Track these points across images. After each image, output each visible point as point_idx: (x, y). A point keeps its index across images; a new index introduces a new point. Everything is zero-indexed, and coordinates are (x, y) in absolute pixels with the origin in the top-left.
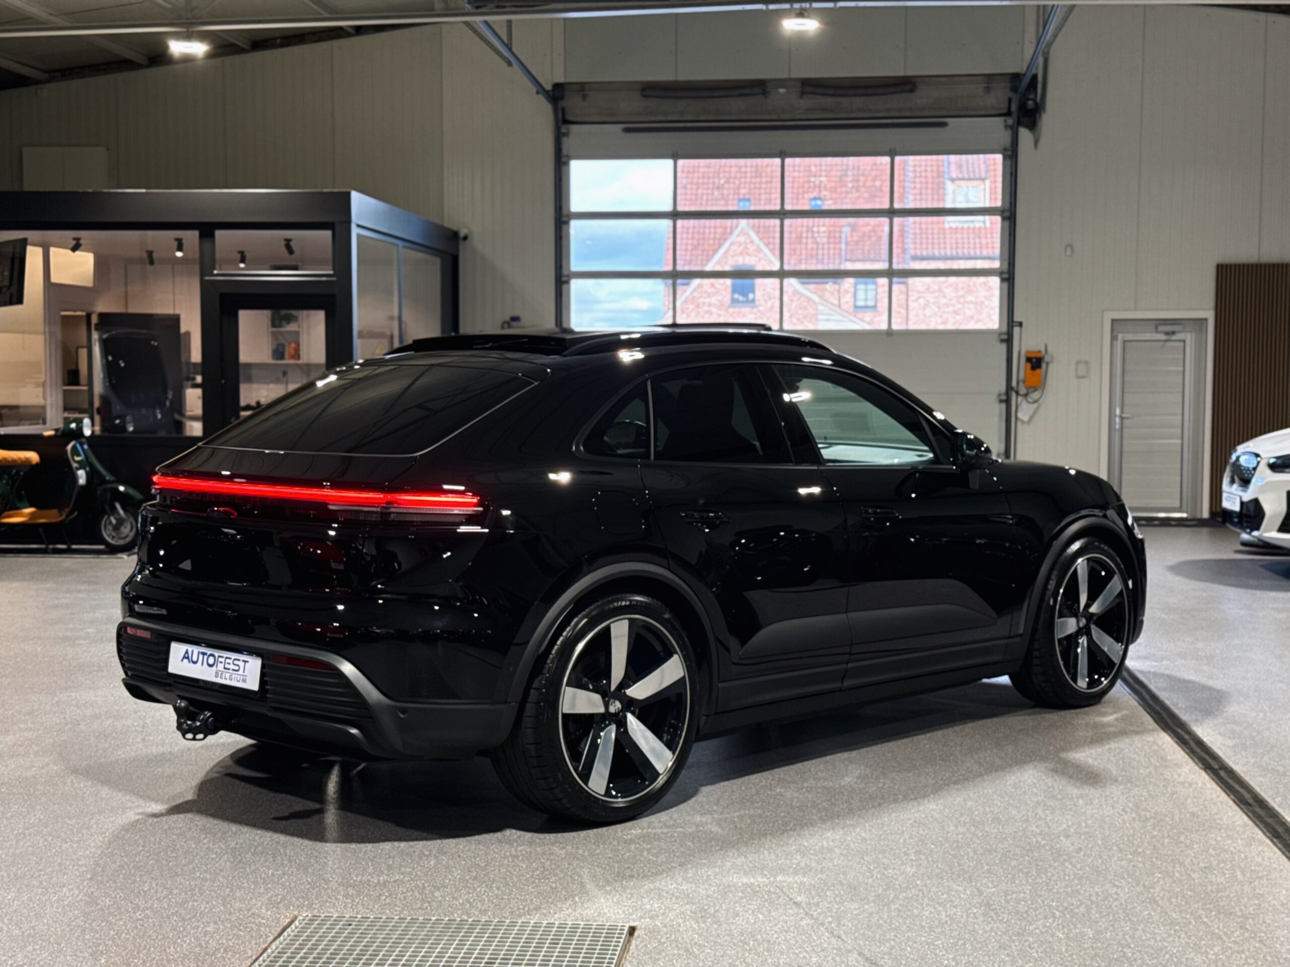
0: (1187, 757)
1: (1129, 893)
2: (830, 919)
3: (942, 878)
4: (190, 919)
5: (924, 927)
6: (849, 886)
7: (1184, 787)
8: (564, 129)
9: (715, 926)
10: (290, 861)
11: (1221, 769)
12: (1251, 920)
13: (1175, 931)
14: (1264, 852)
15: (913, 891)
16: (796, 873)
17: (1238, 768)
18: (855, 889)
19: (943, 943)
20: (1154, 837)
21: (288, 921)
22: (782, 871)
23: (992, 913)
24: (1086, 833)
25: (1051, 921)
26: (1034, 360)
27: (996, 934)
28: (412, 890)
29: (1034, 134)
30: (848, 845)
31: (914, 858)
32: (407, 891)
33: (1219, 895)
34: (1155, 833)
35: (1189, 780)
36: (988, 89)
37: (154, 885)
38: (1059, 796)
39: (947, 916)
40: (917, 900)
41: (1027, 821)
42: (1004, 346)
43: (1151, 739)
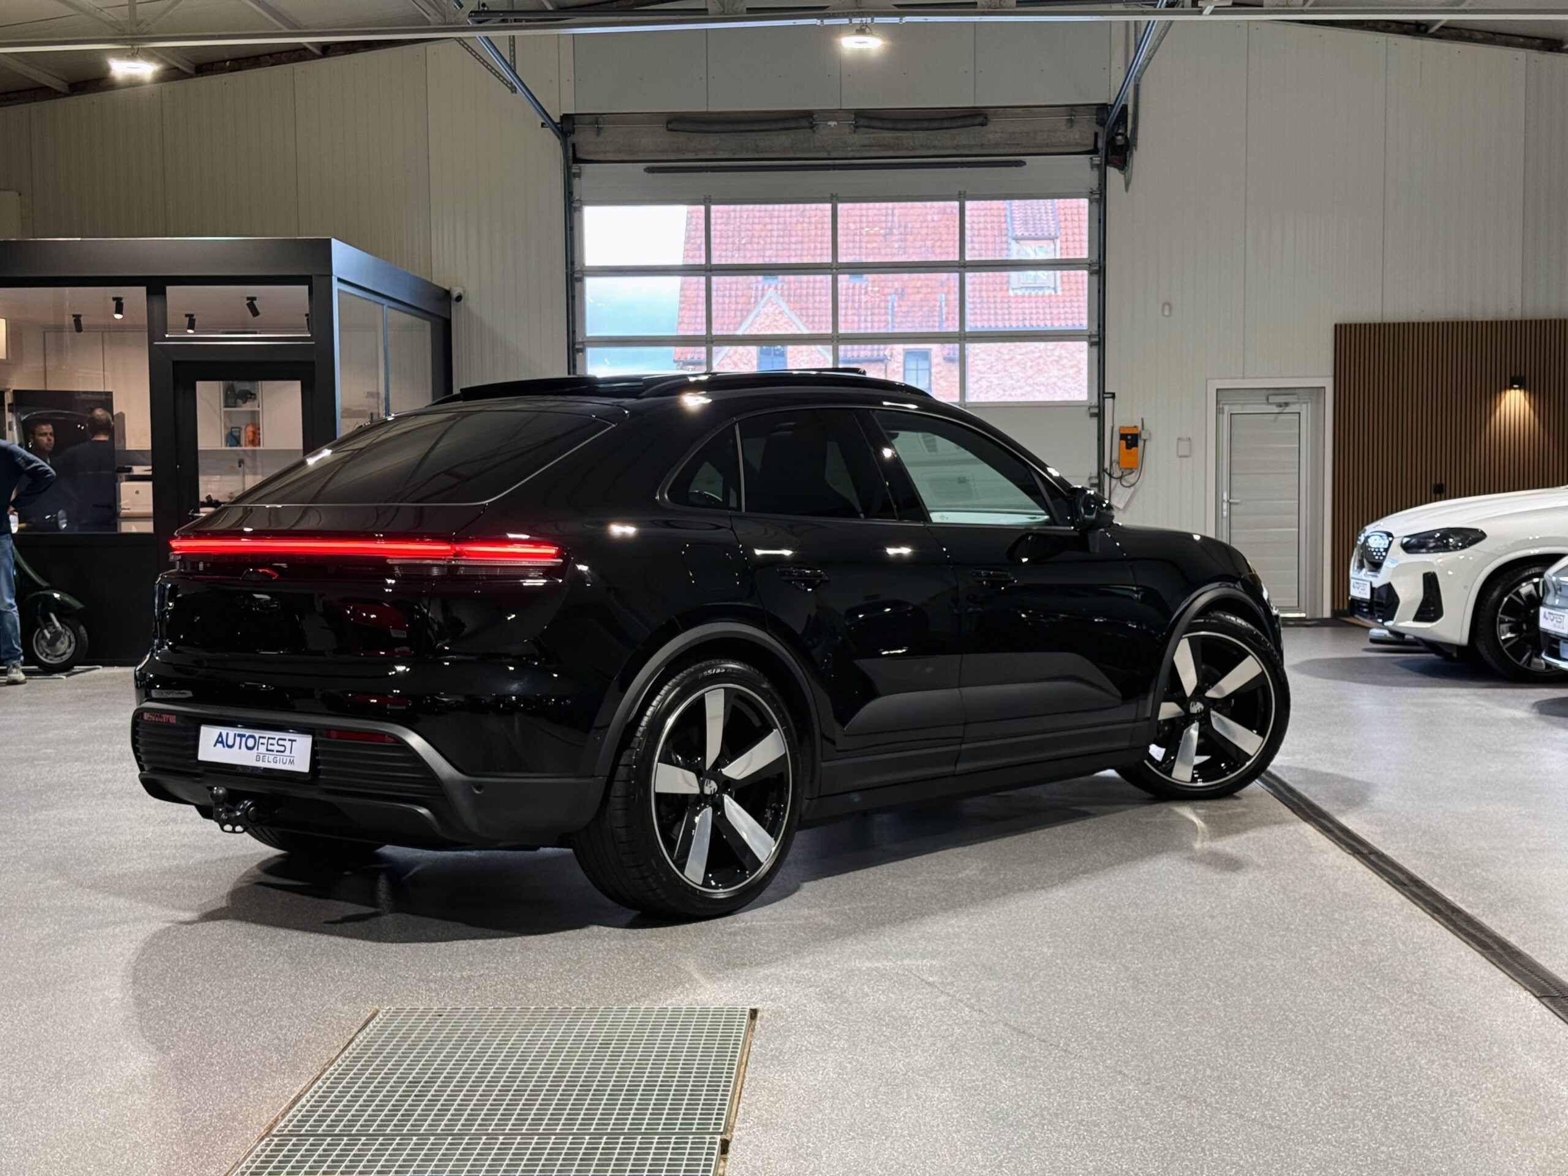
0: (1332, 844)
1: (1285, 964)
2: (968, 996)
3: (1083, 957)
4: (258, 1015)
5: (1071, 1000)
6: (984, 966)
7: (1333, 871)
8: (575, 169)
9: (845, 1005)
10: (355, 961)
11: (1370, 853)
12: (1418, 985)
13: (1338, 996)
14: (1425, 926)
15: (1054, 968)
16: (923, 956)
17: (1388, 853)
18: (990, 969)
19: (1093, 1013)
20: (1306, 915)
21: (369, 1015)
22: (908, 955)
23: (1141, 986)
24: (1231, 914)
25: (1205, 991)
26: (1129, 437)
27: (1149, 1003)
28: (501, 982)
29: (1124, 174)
30: (976, 931)
31: (1049, 940)
32: (497, 984)
33: (1382, 964)
34: (1307, 912)
35: (1338, 864)
36: (1071, 122)
37: (207, 986)
38: (1198, 881)
39: (1093, 990)
40: (1059, 977)
41: (1167, 904)
42: (1095, 421)
43: (1292, 828)
